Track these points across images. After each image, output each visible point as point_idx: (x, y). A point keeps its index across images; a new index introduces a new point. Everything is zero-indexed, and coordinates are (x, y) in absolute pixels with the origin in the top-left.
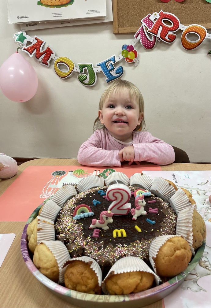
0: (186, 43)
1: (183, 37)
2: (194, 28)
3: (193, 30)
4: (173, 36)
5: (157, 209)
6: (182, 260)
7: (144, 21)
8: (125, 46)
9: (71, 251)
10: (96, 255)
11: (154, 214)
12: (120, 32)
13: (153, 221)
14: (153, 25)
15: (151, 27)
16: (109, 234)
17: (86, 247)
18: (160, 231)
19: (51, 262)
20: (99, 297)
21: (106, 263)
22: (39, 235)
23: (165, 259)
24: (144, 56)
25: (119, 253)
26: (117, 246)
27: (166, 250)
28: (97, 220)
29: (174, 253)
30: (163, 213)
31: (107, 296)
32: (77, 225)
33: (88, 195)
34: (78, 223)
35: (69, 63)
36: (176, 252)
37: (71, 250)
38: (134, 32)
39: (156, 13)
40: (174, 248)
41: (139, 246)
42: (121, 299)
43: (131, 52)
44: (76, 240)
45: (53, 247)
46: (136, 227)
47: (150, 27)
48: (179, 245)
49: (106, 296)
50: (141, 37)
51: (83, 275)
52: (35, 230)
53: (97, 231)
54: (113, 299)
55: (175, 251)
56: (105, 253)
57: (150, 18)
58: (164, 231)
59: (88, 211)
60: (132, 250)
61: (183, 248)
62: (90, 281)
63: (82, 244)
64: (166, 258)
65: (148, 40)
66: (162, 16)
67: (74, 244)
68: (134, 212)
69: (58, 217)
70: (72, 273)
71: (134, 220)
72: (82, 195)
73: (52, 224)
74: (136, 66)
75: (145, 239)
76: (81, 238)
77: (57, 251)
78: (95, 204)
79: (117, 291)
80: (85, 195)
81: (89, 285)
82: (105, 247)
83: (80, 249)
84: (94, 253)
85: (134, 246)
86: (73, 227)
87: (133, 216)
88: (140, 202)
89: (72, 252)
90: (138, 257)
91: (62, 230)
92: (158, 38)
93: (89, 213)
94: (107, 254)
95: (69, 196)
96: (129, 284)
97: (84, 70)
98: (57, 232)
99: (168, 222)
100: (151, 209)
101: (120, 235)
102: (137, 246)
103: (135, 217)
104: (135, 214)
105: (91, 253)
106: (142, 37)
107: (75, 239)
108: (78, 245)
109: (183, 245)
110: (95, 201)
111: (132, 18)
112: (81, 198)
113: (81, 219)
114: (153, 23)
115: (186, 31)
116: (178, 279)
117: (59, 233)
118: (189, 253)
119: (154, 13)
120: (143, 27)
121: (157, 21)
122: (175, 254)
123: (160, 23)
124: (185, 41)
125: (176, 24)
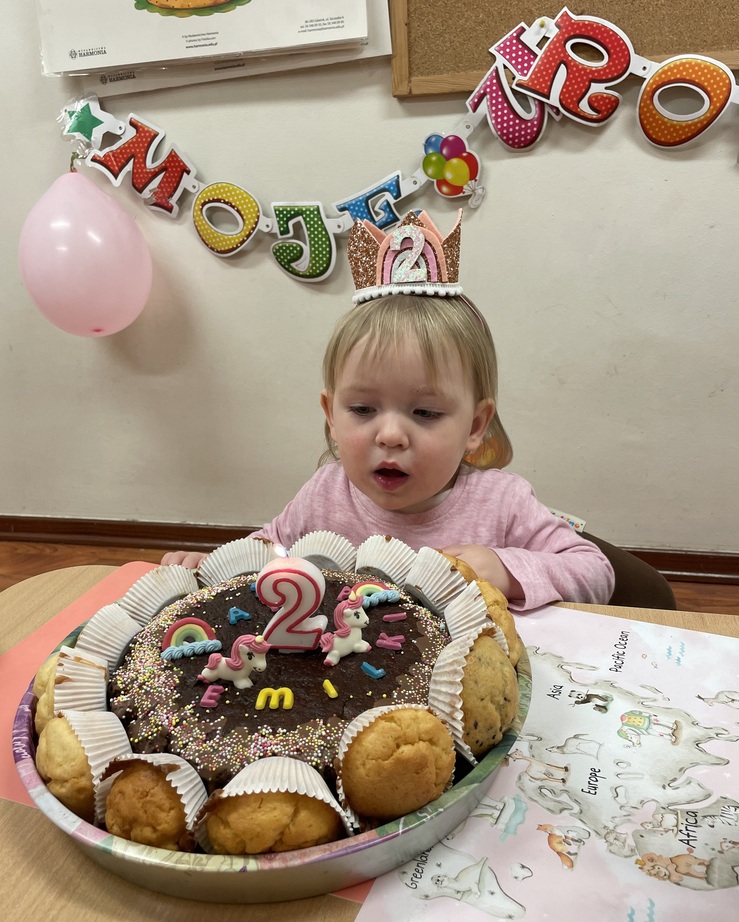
0: (656, 121)
1: (646, 100)
2: (685, 69)
3: (681, 74)
4: (606, 98)
5: (402, 637)
6: (418, 773)
7: (502, 49)
8: (433, 139)
9: (136, 741)
10: (198, 751)
11: (392, 651)
12: (415, 91)
13: (378, 669)
14: (534, 64)
15: (528, 68)
16: (246, 701)
17: (176, 732)
18: (390, 695)
19: (73, 764)
20: (182, 856)
21: (221, 774)
22: (58, 695)
23: (368, 766)
24: (502, 171)
25: (259, 749)
26: (258, 731)
27: (372, 742)
28: (224, 659)
29: (394, 751)
30: (416, 648)
31: (203, 856)
32: (168, 672)
33: (222, 595)
34: (171, 669)
35: (242, 205)
36: (400, 750)
37: (138, 737)
38: (466, 88)
39: (545, 19)
40: (396, 739)
41: (317, 733)
42: (238, 864)
43: (455, 161)
44: (154, 711)
45: (86, 726)
46: (327, 684)
47: (521, 71)
48: (412, 732)
49: (198, 855)
50: (492, 105)
51: (148, 798)
52: (52, 683)
53: (214, 691)
54: (215, 864)
55: (398, 746)
56: (220, 748)
57: (522, 38)
58: (400, 696)
59: (205, 636)
60: (297, 743)
61: (424, 741)
62: (162, 815)
63: (166, 722)
64: (371, 764)
65: (517, 115)
66: (569, 30)
67: (148, 723)
68: (330, 642)
69: (128, 651)
70: (121, 792)
71: (329, 666)
72: (206, 594)
73: (100, 668)
74: (476, 209)
75: (341, 716)
76: (168, 705)
77: (93, 735)
78: (232, 618)
79: (230, 845)
80: (214, 594)
81: (159, 824)
82: (226, 732)
83: (161, 735)
84: (193, 746)
85: (304, 734)
86: (154, 678)
87: (326, 654)
88: (349, 616)
89: (139, 741)
90: (308, 761)
91: (127, 685)
92: (552, 107)
93: (205, 642)
94: (226, 749)
95: (168, 597)
96: (259, 825)
97: (294, 225)
98: (112, 691)
99: (423, 675)
100: (386, 637)
101: (274, 703)
102: (313, 734)
103: (332, 658)
104: (332, 648)
105: (185, 745)
106: (496, 105)
107: (153, 709)
108: (157, 726)
109: (427, 732)
110: (235, 612)
111: (460, 40)
112: (198, 602)
113: (184, 656)
114: (536, 56)
115: (655, 81)
116: (405, 824)
117: (117, 693)
118: (444, 757)
119: (538, 21)
120: (497, 70)
121: (549, 49)
122: (396, 755)
123: (558, 53)
124: (653, 116)
125: (617, 55)
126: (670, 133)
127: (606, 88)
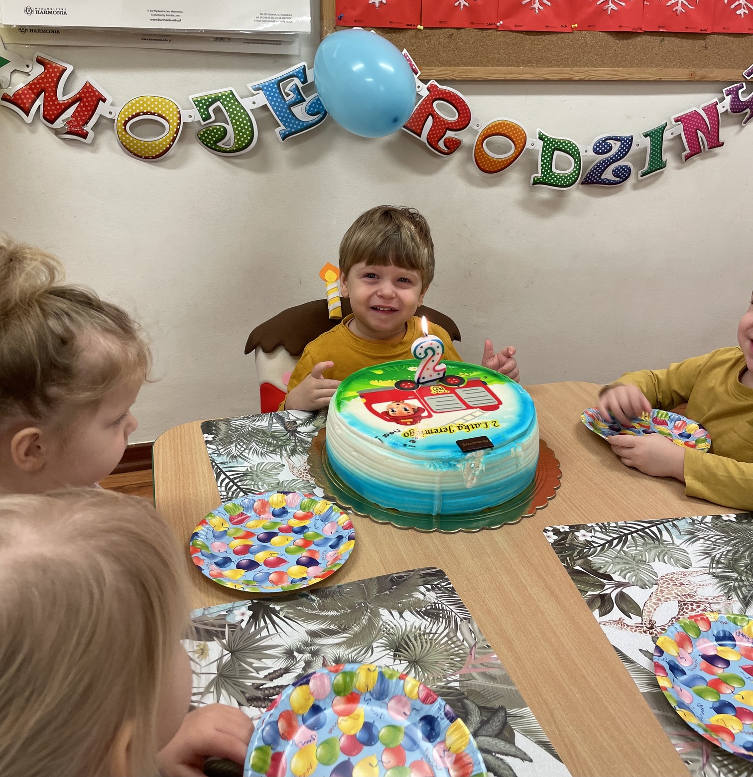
0: (484, 158)
1: (479, 145)
2: (502, 127)
3: (499, 130)
4: (455, 141)
121: (423, 104)
123: (428, 108)
124: (483, 155)
125: (464, 115)
126: (492, 165)
127: (455, 135)
